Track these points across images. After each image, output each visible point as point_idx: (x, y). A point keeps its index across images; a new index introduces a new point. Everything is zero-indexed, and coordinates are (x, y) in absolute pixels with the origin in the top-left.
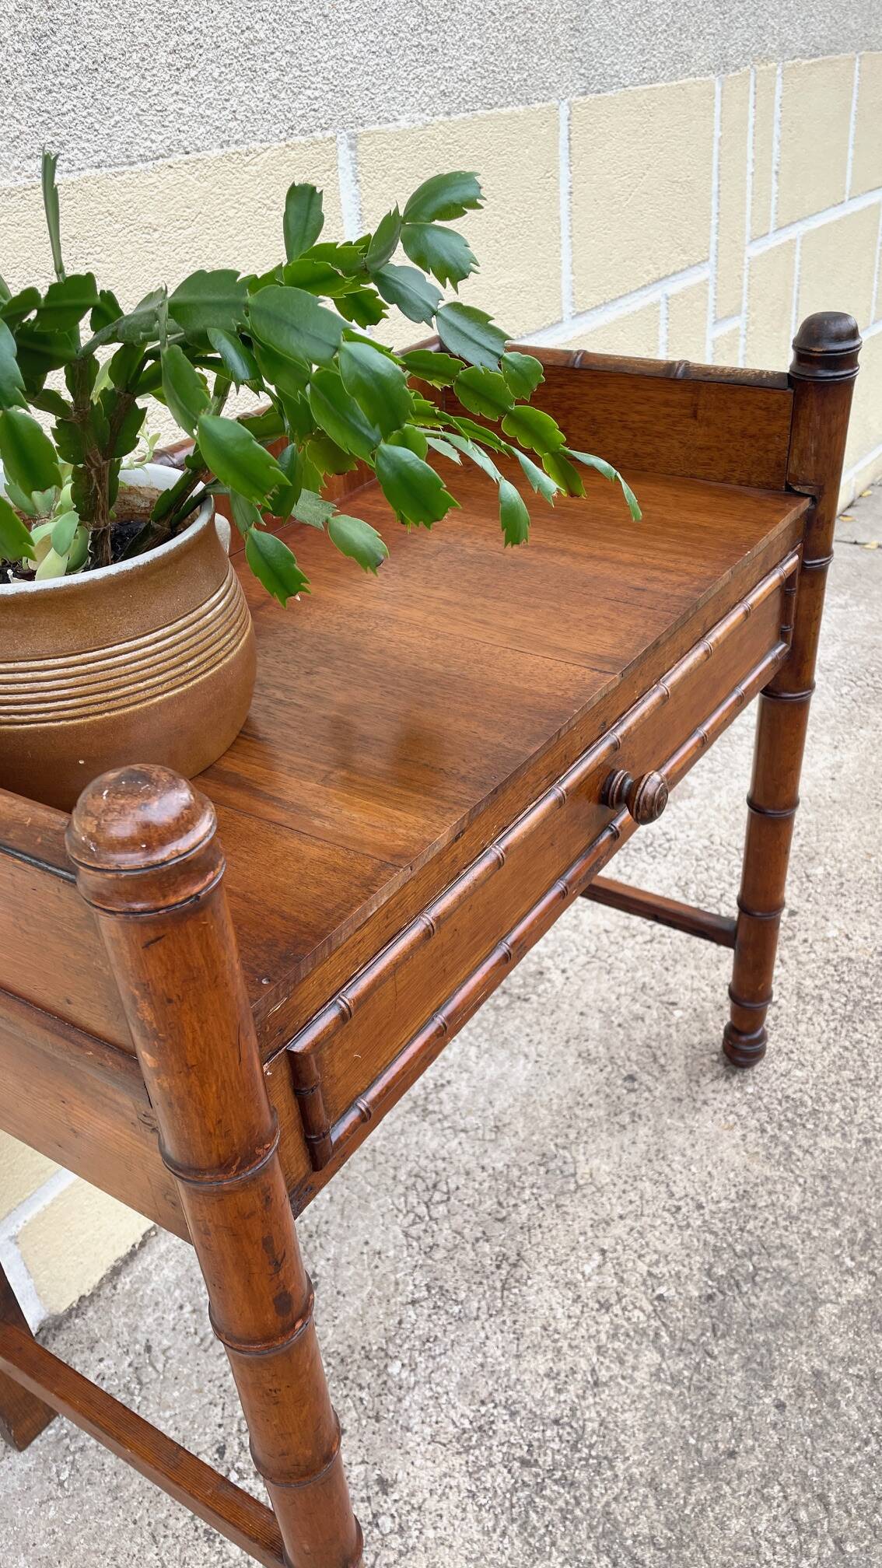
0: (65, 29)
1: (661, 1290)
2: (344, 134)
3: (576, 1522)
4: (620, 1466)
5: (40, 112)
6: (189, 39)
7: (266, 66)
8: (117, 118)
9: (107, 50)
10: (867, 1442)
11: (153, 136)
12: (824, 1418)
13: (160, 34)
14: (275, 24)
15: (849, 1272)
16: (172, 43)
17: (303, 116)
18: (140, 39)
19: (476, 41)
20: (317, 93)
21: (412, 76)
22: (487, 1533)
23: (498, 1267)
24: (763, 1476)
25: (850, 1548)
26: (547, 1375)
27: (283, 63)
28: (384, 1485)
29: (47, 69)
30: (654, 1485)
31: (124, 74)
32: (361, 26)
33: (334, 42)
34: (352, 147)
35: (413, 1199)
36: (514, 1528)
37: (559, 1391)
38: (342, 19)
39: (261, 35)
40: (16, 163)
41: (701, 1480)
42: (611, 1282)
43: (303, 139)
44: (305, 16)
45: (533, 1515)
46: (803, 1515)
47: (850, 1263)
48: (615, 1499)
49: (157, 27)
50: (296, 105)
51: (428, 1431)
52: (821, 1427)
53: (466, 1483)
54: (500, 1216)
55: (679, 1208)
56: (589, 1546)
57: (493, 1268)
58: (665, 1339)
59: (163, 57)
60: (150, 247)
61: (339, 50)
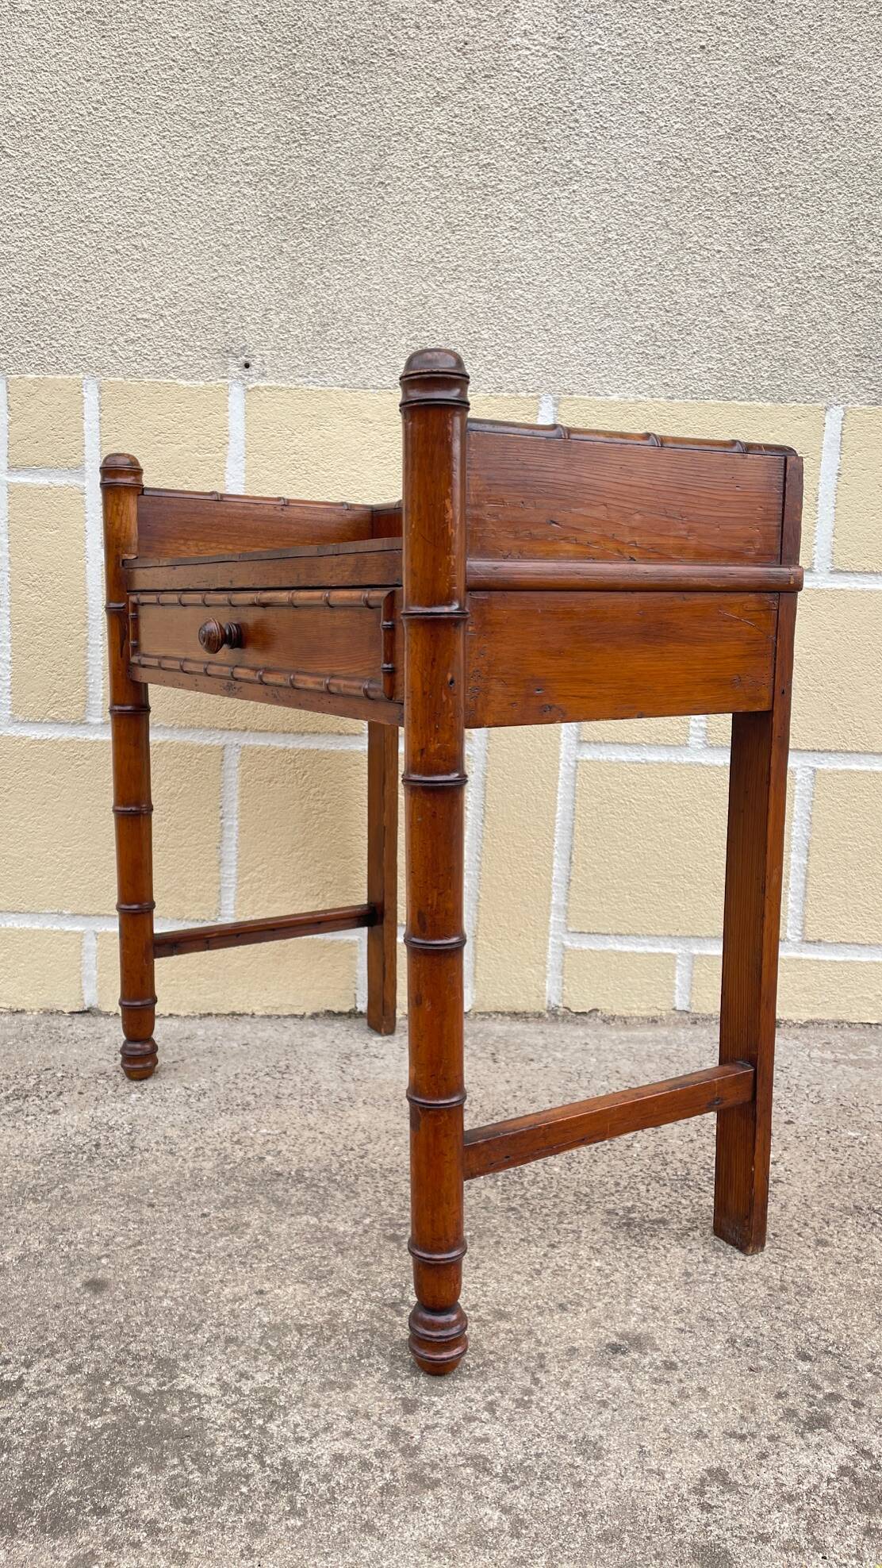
0: (341, 323)
1: (269, 1158)
2: (550, 396)
3: (66, 1168)
4: (115, 1172)
5: (313, 358)
6: (425, 334)
7: (485, 353)
8: (362, 366)
9: (366, 335)
10: (199, 1252)
11: (385, 378)
12: (207, 1233)
13: (404, 330)
14: (499, 332)
15: (357, 1223)
16: (412, 335)
17: (512, 382)
18: (390, 332)
19: (714, 355)
20: (527, 372)
21: (631, 370)
22: (41, 1145)
23: (238, 1105)
24: (141, 1219)
25: (104, 1261)
26: (165, 1137)
27: (500, 352)
28: (55, 1112)
29: (324, 339)
30: (108, 1185)
31: (374, 346)
32: (584, 339)
33: (551, 345)
34: (555, 405)
35: (267, 1070)
36: (49, 1152)
37: (157, 1143)
38: (564, 332)
39: (486, 336)
40: (291, 377)
41: (123, 1199)
42: (261, 1140)
43: (506, 394)
44: (527, 329)
45: (62, 1155)
46: (119, 1239)
47: (367, 1221)
48: (89, 1176)
49: (404, 327)
50: (508, 376)
51: (99, 1114)
52: (199, 1233)
53: (71, 1131)
54: (280, 1096)
55: (352, 1149)
56: (50, 1176)
57: (235, 1103)
58: (228, 1167)
59: (403, 341)
60: (363, 430)
61: (556, 350)
